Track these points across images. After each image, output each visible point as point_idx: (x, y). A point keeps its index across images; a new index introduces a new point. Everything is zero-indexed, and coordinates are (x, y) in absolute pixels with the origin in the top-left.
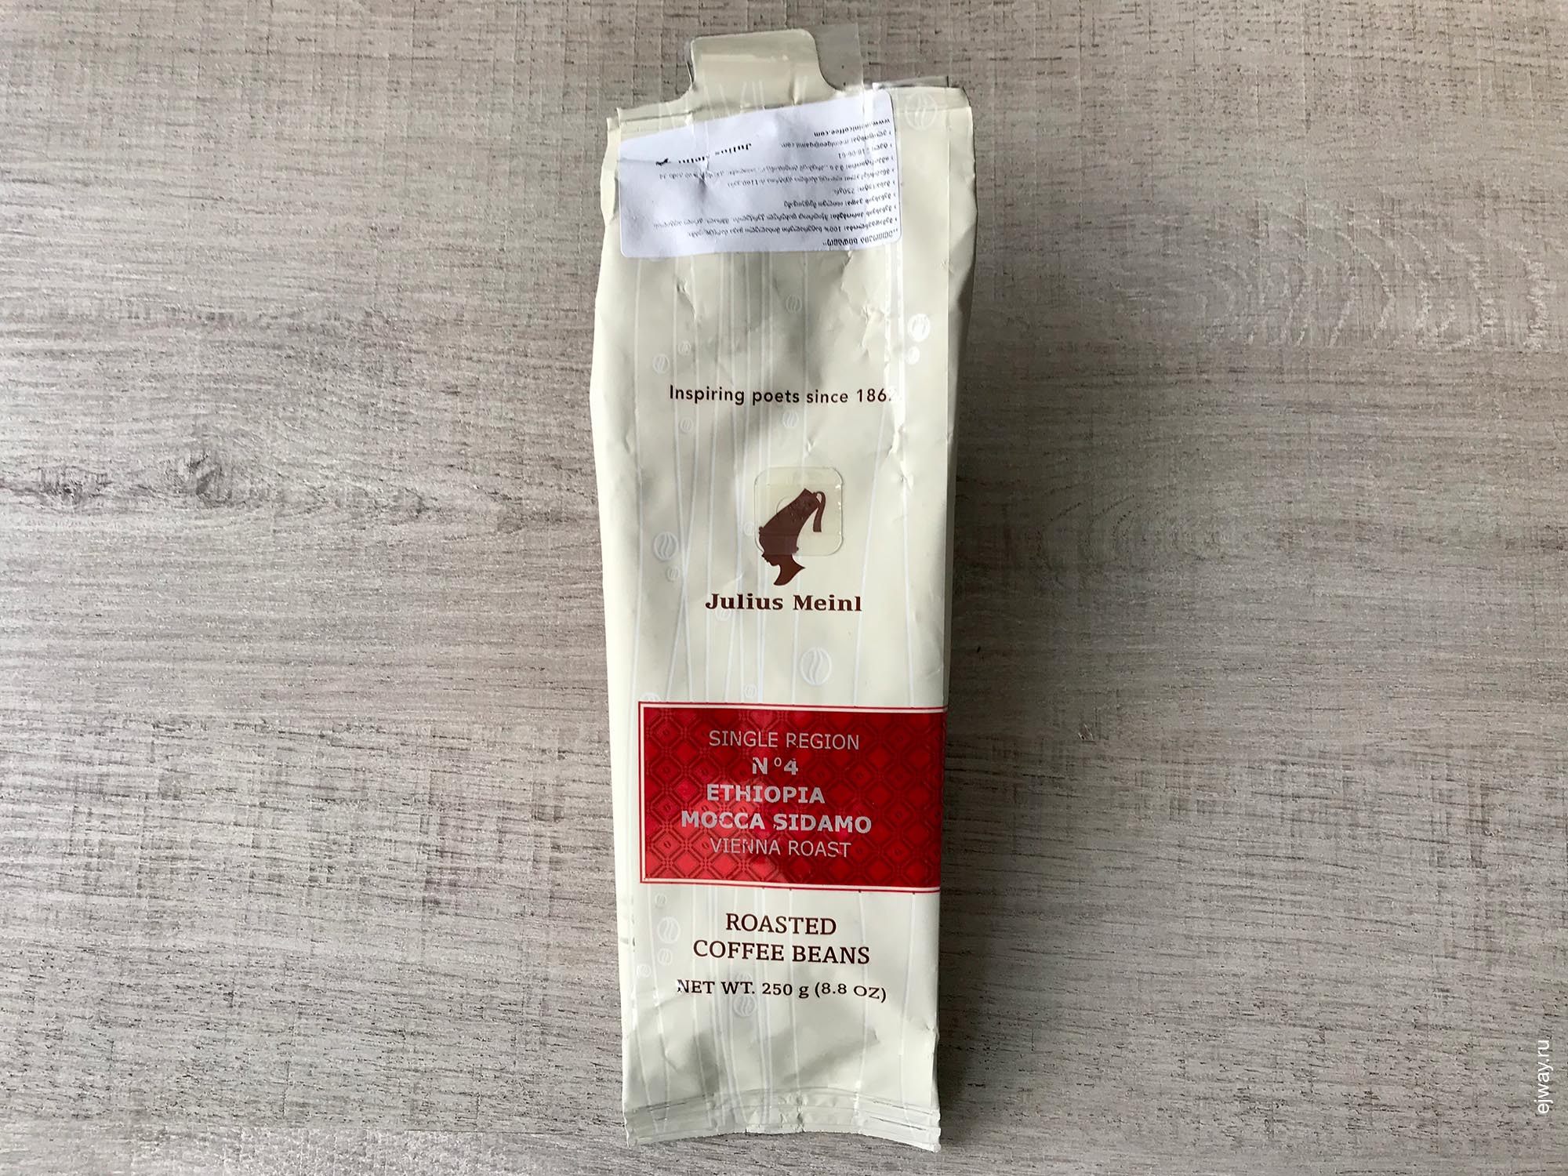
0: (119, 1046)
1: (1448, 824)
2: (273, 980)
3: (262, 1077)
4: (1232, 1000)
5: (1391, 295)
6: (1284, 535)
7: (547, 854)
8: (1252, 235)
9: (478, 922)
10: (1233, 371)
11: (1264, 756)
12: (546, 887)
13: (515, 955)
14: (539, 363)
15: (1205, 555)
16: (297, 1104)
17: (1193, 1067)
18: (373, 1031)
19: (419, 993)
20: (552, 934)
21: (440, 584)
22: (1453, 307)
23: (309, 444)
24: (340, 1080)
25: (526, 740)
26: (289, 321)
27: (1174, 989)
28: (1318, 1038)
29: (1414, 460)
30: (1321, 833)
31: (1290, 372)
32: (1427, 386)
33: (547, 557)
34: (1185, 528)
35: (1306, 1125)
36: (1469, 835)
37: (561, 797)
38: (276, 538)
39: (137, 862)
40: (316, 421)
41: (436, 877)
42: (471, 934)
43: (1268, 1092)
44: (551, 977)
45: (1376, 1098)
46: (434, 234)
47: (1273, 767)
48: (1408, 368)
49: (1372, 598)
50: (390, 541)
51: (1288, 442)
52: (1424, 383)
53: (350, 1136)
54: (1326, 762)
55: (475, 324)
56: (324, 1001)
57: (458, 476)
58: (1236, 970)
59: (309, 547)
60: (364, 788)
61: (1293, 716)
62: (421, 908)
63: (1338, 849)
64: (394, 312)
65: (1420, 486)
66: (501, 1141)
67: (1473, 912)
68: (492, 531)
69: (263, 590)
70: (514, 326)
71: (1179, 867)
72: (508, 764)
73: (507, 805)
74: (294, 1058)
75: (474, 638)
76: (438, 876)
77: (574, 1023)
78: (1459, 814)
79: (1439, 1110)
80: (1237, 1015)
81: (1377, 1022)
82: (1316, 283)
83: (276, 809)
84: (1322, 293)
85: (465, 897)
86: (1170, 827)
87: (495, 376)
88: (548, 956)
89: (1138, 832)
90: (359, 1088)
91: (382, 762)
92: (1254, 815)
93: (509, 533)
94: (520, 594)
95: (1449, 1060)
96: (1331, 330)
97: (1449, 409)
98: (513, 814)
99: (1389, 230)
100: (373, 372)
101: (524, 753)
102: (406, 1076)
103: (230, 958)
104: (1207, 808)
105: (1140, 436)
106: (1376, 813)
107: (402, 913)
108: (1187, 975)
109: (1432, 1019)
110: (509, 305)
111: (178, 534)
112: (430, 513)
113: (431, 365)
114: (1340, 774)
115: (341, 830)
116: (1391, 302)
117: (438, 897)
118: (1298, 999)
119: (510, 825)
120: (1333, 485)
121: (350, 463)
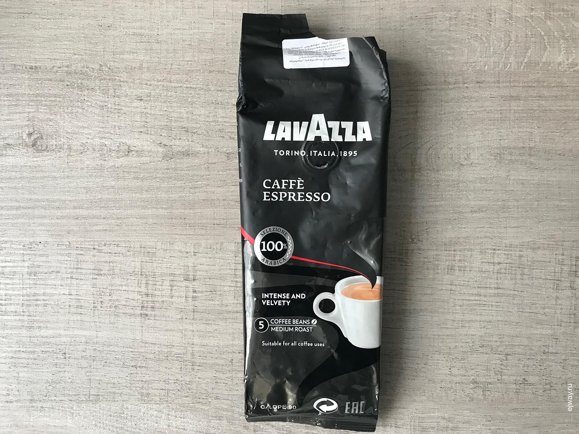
0: (21, 375)
1: (561, 273)
2: (81, 348)
3: (80, 385)
4: (471, 345)
5: (548, 46)
6: (498, 154)
7: (191, 294)
8: (488, 20)
9: (164, 322)
10: (478, 82)
11: (487, 247)
12: (191, 308)
13: (179, 334)
14: (177, 85)
15: (464, 163)
16: (95, 395)
17: (455, 371)
18: (124, 366)
19: (141, 351)
20: (195, 326)
21: (139, 183)
22: (574, 51)
23: (80, 124)
24: (112, 385)
25: (180, 248)
26: (66, 69)
27: (447, 341)
28: (505, 358)
29: (555, 120)
30: (509, 277)
31: (503, 82)
32: (562, 87)
33: (184, 171)
34: (456, 152)
35: (499, 392)
36: (570, 277)
37: (195, 271)
38: (68, 165)
39: (21, 302)
40: (81, 114)
41: (145, 305)
42: (161, 327)
43: (484, 380)
44: (195, 343)
45: (527, 381)
46: (127, 28)
47: (491, 251)
48: (554, 79)
49: (533, 180)
50: (117, 165)
51: (501, 113)
52: (561, 86)
53: (117, 407)
54: (512, 249)
55: (148, 68)
56: (103, 355)
57: (143, 136)
58: (472, 333)
59: (83, 169)
60: (113, 269)
61: (499, 230)
62: (140, 317)
63: (516, 284)
64: (112, 64)
65: (557, 131)
66: (178, 407)
67: (569, 308)
68: (160, 160)
69: (64, 188)
70: (165, 69)
71: (451, 293)
72: (173, 258)
73: (174, 275)
74: (93, 378)
75: (154, 206)
76: (146, 304)
77: (205, 361)
78: (566, 268)
79: (552, 385)
80: (473, 351)
81: (529, 352)
82: (515, 41)
83: (77, 279)
84: (518, 46)
85: (157, 313)
86: (447, 277)
87: (158, 91)
88: (193, 336)
89: (434, 279)
90: (120, 389)
91: (121, 258)
92: (482, 271)
93: (168, 161)
94: (174, 187)
95: (556, 366)
96: (522, 63)
97: (571, 97)
98: (176, 278)
99: (548, 17)
100: (105, 92)
101: (180, 254)
102: (138, 383)
103: (64, 339)
104: (462, 269)
105: (438, 112)
106: (532, 269)
107: (132, 320)
108: (452, 336)
109: (551, 350)
110: (162, 59)
111: (25, 165)
112: (133, 153)
113: (130, 87)
114: (518, 253)
115: (105, 287)
116: (548, 50)
117: (147, 313)
118: (498, 343)
119: (175, 283)
120: (519, 132)
121: (98, 132)
